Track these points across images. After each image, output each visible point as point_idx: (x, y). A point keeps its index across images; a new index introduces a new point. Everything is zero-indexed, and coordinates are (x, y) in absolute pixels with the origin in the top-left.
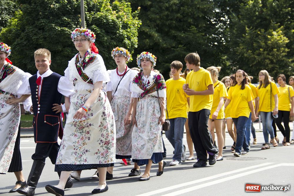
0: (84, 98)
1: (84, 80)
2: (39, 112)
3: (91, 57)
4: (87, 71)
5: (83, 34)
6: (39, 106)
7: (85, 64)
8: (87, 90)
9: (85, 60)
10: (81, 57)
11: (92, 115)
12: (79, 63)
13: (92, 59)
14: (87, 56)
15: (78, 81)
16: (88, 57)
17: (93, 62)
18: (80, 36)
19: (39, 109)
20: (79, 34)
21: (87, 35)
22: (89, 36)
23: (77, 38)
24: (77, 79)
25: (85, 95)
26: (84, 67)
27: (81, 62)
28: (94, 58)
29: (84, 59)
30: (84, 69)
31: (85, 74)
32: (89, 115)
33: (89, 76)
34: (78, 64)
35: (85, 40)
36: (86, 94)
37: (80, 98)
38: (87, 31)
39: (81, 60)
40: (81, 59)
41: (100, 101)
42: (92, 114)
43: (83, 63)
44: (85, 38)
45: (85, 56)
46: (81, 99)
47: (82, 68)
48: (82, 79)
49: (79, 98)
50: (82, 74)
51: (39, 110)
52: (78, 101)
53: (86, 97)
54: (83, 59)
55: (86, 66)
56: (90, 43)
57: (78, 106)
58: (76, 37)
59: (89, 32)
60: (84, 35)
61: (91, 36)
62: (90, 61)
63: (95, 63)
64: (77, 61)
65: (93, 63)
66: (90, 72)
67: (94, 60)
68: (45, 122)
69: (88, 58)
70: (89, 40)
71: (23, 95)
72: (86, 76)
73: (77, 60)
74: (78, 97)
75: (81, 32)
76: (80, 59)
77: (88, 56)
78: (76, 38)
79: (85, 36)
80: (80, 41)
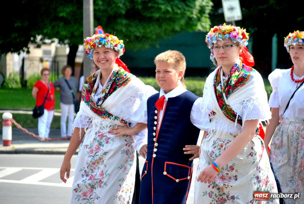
0: (224, 147)
1: (226, 116)
2: (154, 156)
3: (240, 75)
4: (233, 101)
5: (227, 36)
6: (156, 144)
7: (230, 89)
8: (231, 134)
9: (231, 82)
10: (224, 75)
11: (236, 180)
12: (220, 85)
13: (242, 81)
14: (233, 75)
15: (216, 116)
16: (236, 76)
17: (243, 85)
18: (223, 40)
19: (155, 150)
20: (221, 37)
21: (235, 37)
22: (239, 38)
23: (218, 44)
24: (216, 113)
25: (226, 141)
26: (228, 93)
27: (224, 84)
28: (246, 78)
29: (229, 79)
30: (227, 97)
31: (229, 106)
32: (230, 178)
33: (235, 111)
34: (218, 88)
35: (232, 46)
36: (229, 140)
37: (219, 147)
38: (234, 30)
39: (224, 80)
40: (224, 78)
41: (252, 156)
42: (236, 176)
43: (227, 86)
44: (231, 41)
45: (231, 74)
46: (220, 149)
47: (224, 95)
48: (224, 114)
49: (217, 145)
50: (223, 105)
51: (155, 153)
52: (214, 150)
53: (227, 145)
54: (227, 79)
55: (232, 92)
56: (240, 48)
57: (212, 159)
58: (215, 42)
59: (237, 32)
60: (230, 38)
61: (241, 37)
62: (238, 83)
63: (247, 87)
64: (217, 81)
65: (243, 87)
66: (237, 104)
67: (246, 82)
68: (165, 173)
69: (236, 78)
70: (238, 44)
71: (138, 124)
72: (231, 110)
73: (216, 79)
74: (215, 143)
75: (224, 34)
76: (222, 77)
77: (237, 73)
78: (216, 44)
79: (232, 38)
80: (223, 48)
